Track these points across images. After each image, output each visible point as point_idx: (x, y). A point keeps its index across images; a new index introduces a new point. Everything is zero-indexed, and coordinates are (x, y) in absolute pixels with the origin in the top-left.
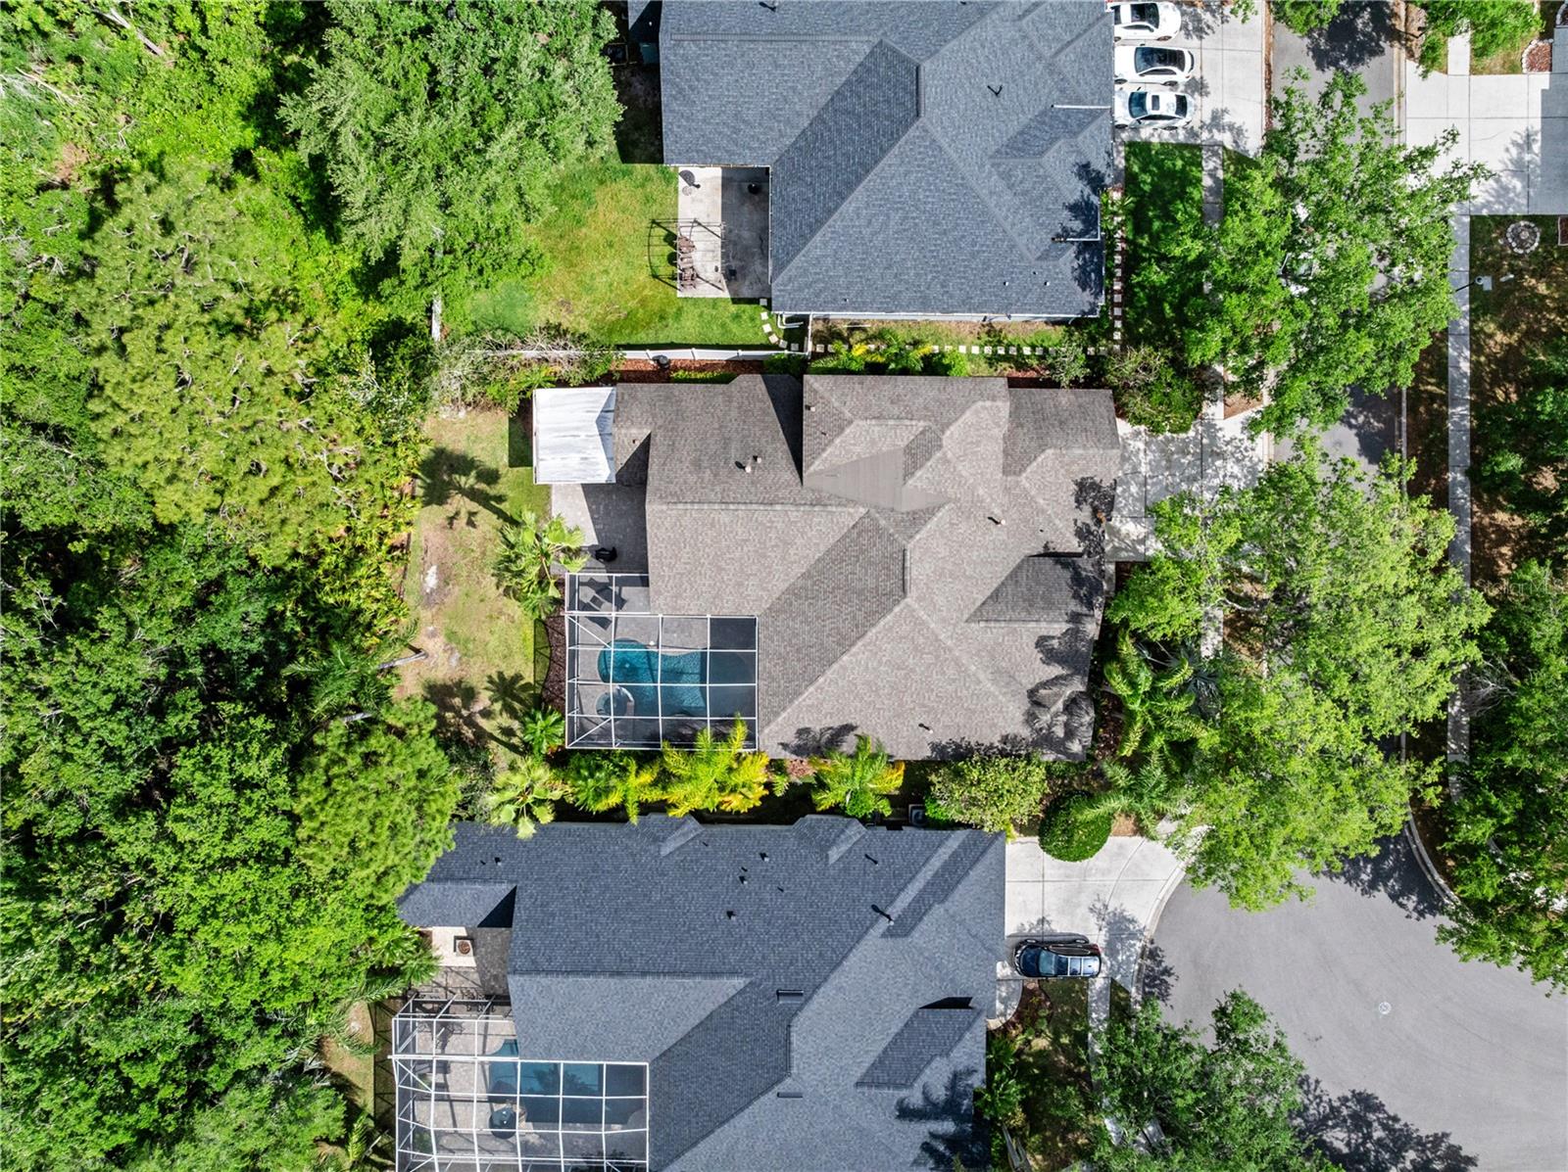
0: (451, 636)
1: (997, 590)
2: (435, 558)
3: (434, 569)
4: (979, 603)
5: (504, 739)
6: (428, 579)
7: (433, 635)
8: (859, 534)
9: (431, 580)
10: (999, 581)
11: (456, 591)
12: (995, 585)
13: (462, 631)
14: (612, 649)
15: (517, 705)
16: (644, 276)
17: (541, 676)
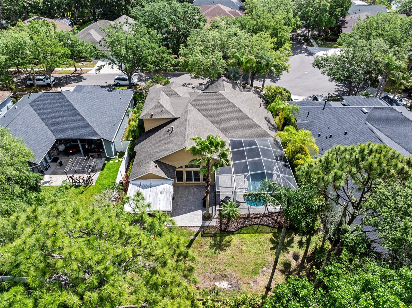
0: (254, 272)
2: (211, 284)
3: (217, 284)
5: (305, 245)
6: (223, 287)
7: (256, 282)
8: (198, 106)
9: (224, 285)
11: (228, 271)
13: (251, 266)
14: (249, 173)
15: (286, 240)
16: (80, 196)
17: (268, 229)
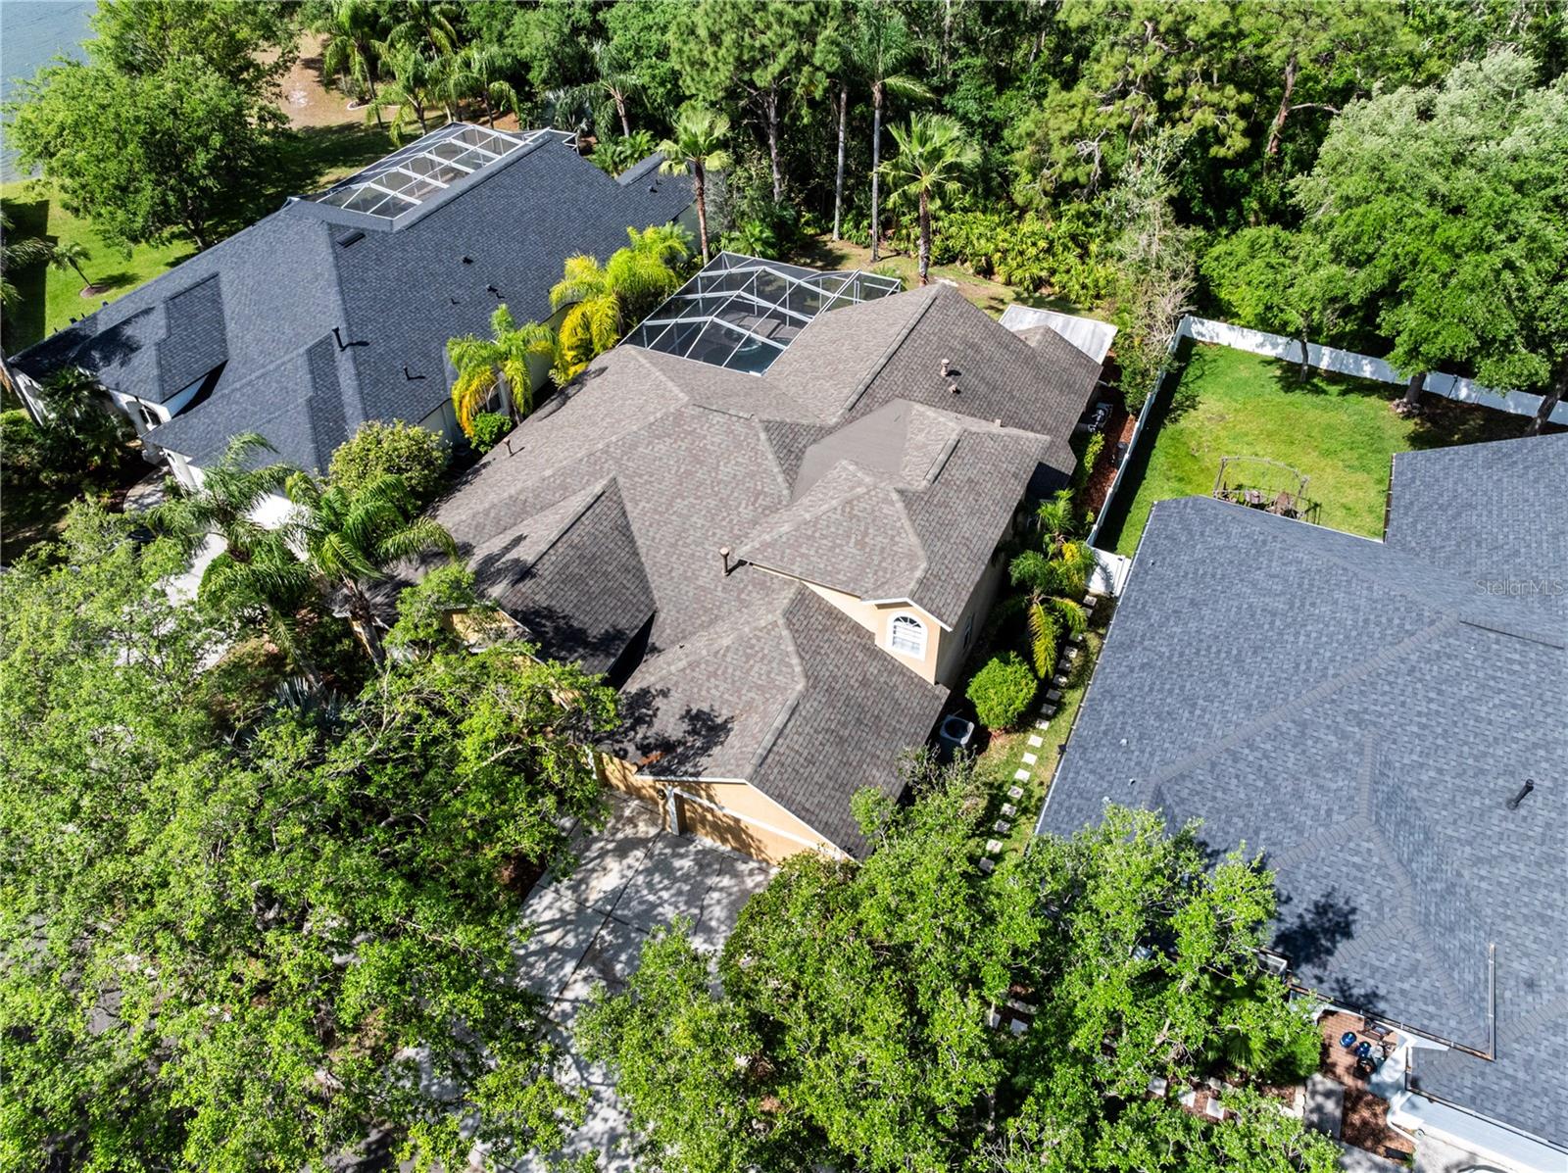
1: (632, 541)
4: (629, 507)
10: (642, 551)
12: (640, 542)
